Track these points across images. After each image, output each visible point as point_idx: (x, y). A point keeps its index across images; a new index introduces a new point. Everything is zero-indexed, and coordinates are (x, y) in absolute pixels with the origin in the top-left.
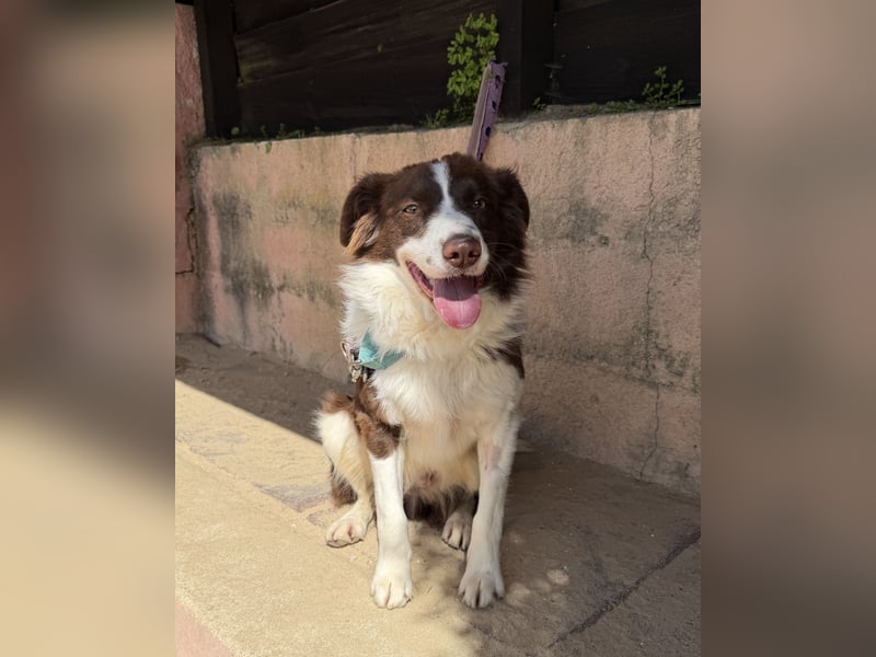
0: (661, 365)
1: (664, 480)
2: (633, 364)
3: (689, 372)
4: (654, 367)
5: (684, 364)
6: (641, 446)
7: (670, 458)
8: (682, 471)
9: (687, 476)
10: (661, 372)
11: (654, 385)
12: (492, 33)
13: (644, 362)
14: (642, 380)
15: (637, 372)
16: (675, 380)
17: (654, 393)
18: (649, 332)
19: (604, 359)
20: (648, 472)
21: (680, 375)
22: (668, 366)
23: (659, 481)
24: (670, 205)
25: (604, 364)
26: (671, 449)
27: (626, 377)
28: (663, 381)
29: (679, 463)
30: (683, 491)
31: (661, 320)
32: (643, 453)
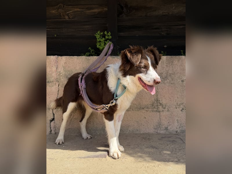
0: (160, 107)
1: (162, 132)
2: (154, 108)
3: (167, 107)
4: (159, 107)
5: (166, 106)
6: (157, 126)
7: (163, 127)
8: (166, 129)
9: (168, 129)
10: (161, 108)
11: (159, 112)
12: (110, 36)
13: (157, 107)
14: (156, 111)
15: (155, 110)
16: (164, 109)
17: (159, 113)
18: (157, 100)
19: (147, 108)
20: (159, 131)
21: (165, 108)
22: (162, 107)
23: (161, 133)
24: (161, 74)
25: (147, 109)
26: (164, 125)
27: (153, 111)
28: (161, 110)
29: (165, 127)
30: (167, 133)
31: (160, 98)
32: (157, 127)
